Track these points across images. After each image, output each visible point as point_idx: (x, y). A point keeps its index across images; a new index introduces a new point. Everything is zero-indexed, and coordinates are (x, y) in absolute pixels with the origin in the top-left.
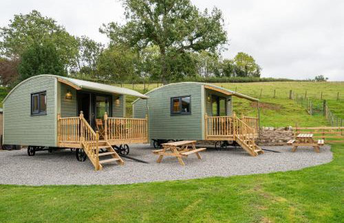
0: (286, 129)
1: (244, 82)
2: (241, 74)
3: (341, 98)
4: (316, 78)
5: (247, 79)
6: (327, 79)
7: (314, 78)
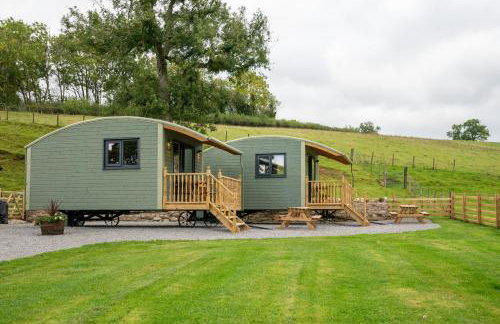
0: (381, 200)
1: (252, 125)
2: (243, 108)
3: (416, 165)
4: (362, 126)
5: (255, 119)
6: (378, 128)
7: (358, 126)
